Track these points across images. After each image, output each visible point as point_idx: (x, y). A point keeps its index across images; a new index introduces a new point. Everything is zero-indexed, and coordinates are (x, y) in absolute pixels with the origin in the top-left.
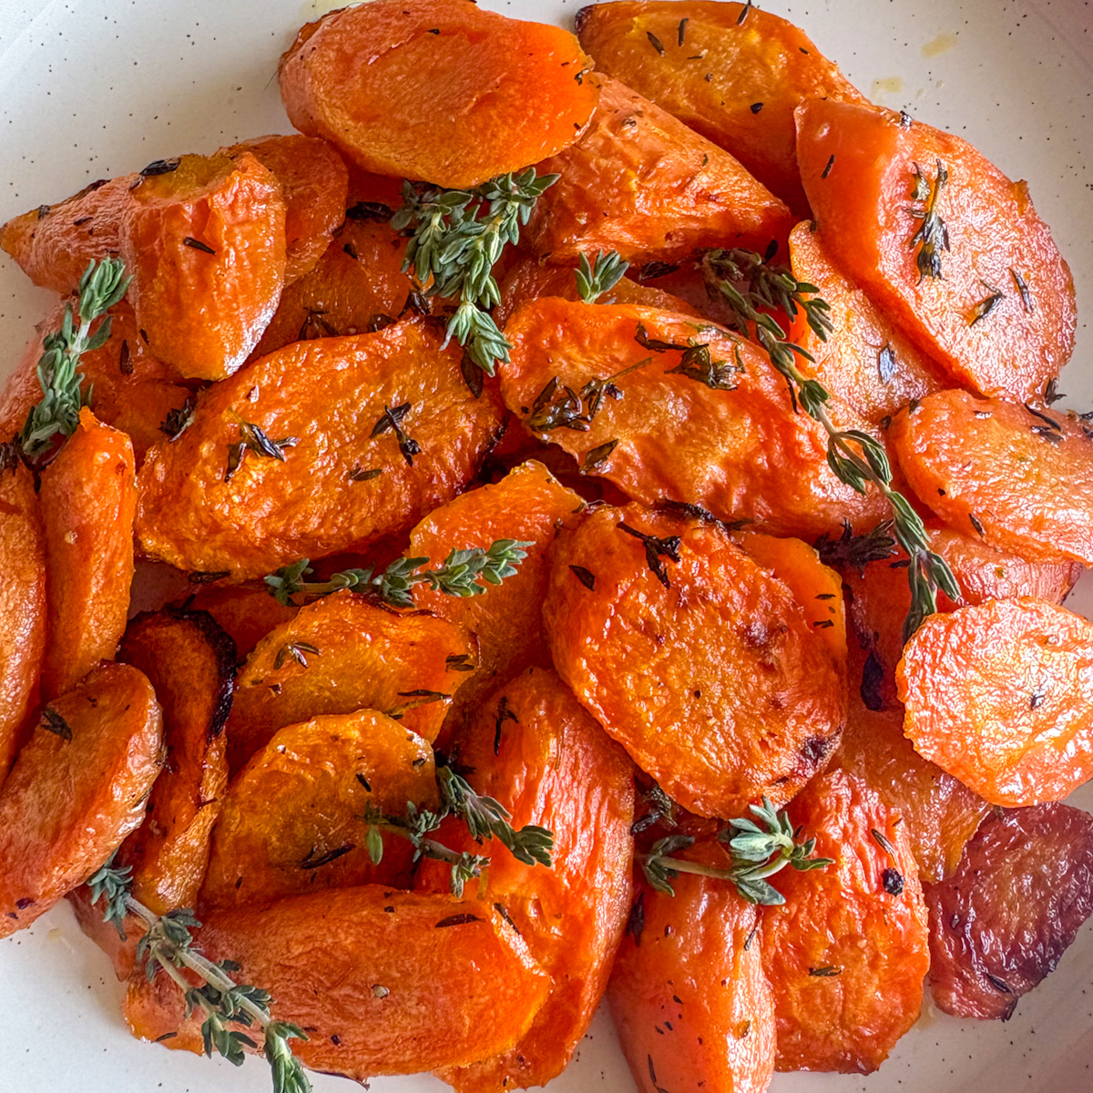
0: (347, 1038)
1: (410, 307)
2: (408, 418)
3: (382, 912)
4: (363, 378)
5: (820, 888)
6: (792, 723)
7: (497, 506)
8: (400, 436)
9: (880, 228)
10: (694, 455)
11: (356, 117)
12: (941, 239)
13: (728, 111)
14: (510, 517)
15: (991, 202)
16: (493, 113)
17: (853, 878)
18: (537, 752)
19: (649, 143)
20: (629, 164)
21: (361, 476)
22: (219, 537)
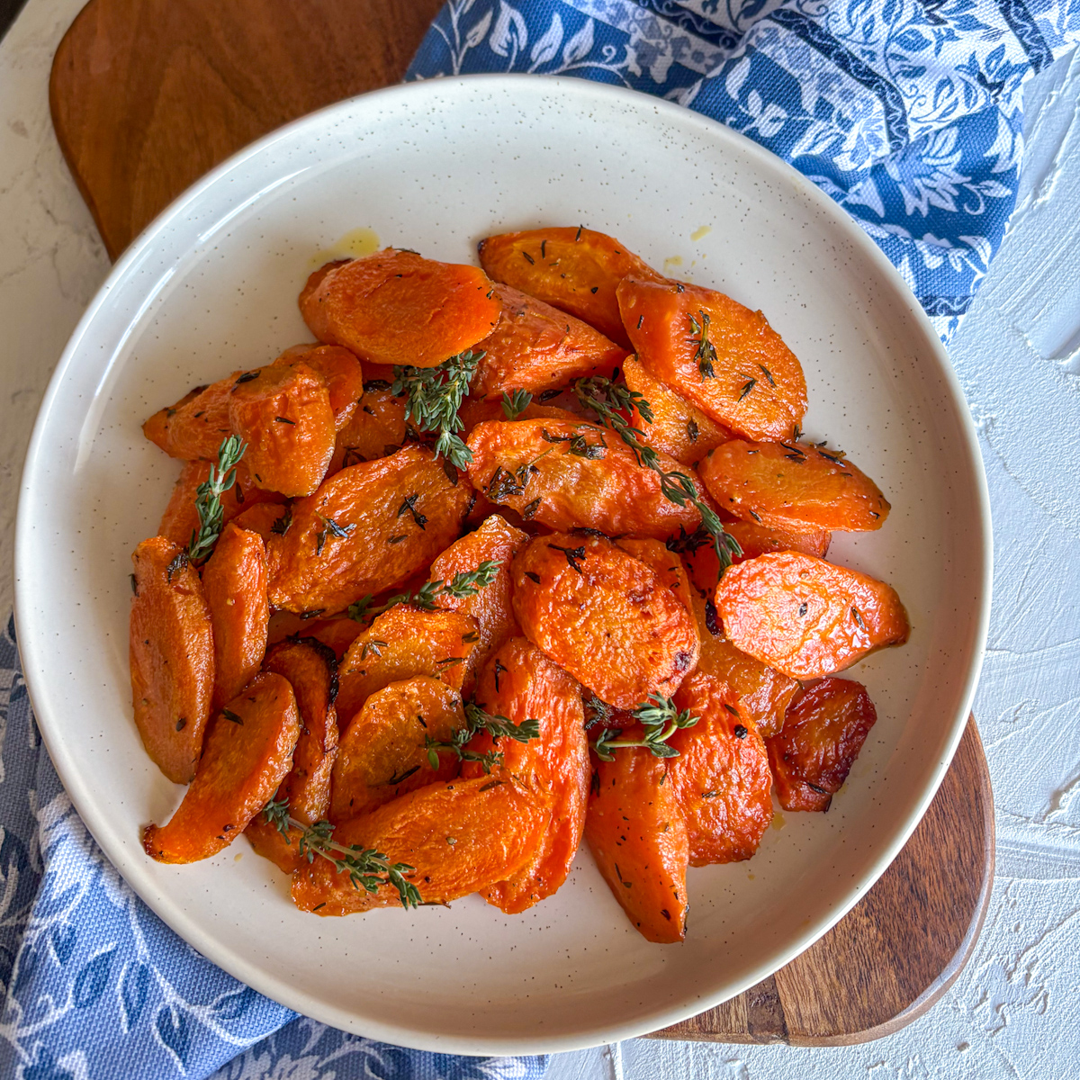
0: (435, 877)
1: (408, 438)
2: (418, 502)
3: (446, 791)
4: (388, 484)
6: (666, 645)
7: (478, 544)
8: (414, 513)
9: (673, 354)
11: (362, 333)
12: (711, 354)
13: (578, 294)
15: (739, 326)
16: (443, 322)
18: (521, 685)
19: (534, 323)
20: (524, 338)
21: (395, 541)
22: (317, 589)
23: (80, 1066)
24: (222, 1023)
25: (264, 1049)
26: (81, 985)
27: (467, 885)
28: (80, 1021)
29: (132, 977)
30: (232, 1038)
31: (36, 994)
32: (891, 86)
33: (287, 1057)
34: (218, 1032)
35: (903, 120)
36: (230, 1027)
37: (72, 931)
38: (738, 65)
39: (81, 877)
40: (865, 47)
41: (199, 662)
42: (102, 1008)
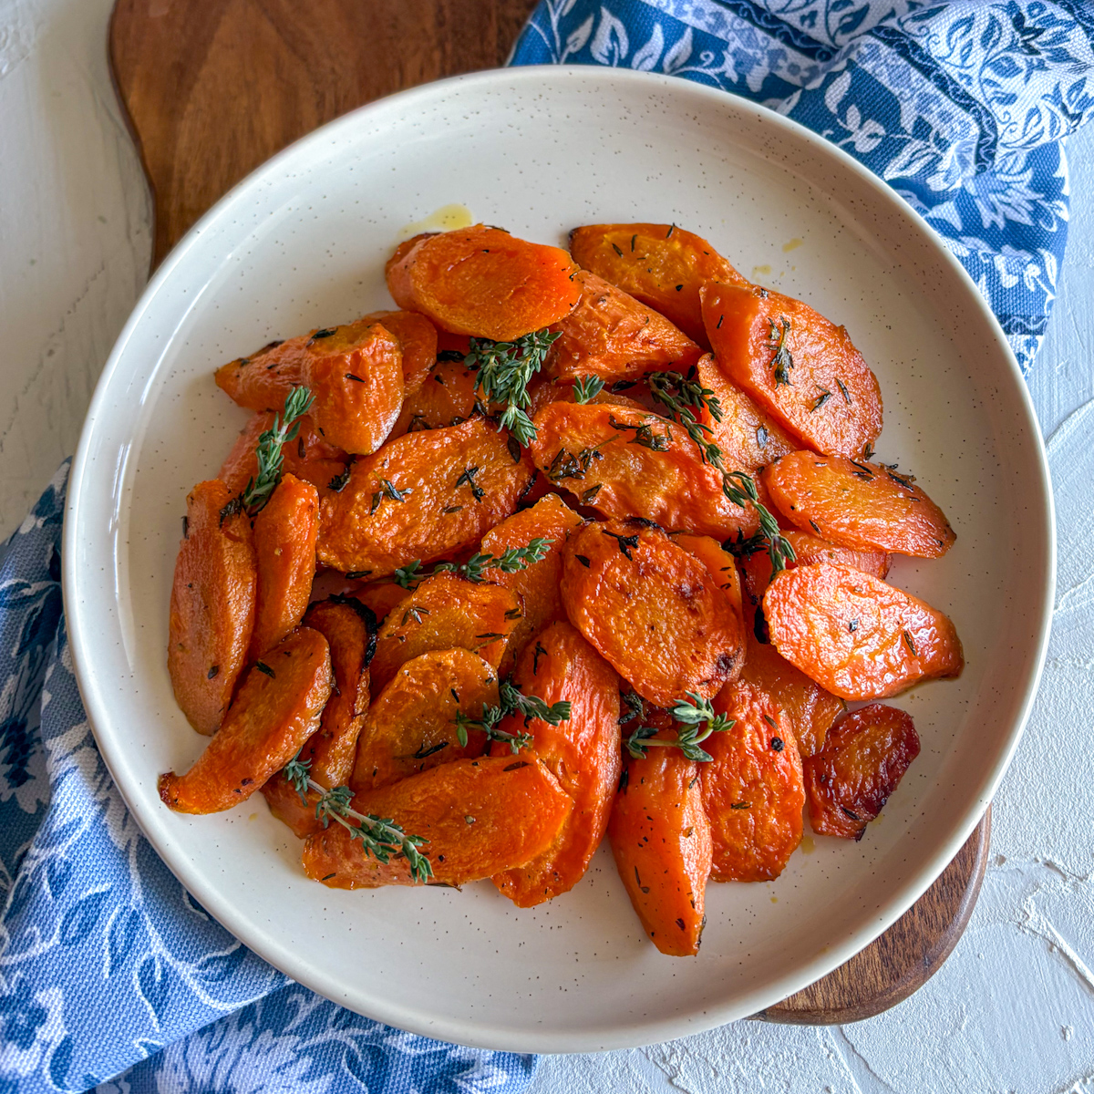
0: (451, 856)
1: (475, 411)
2: (477, 475)
3: (470, 767)
4: (450, 453)
5: (734, 749)
6: (709, 645)
7: (532, 522)
8: (473, 485)
9: (751, 357)
10: (647, 492)
11: (442, 302)
12: (788, 362)
13: (663, 290)
14: (539, 529)
15: (821, 339)
16: (523, 298)
17: (753, 742)
18: (560, 669)
19: (614, 311)
20: (602, 324)
21: (450, 510)
22: (366, 549)
23: (56, 1003)
24: (204, 985)
25: (249, 1020)
26: (70, 922)
27: (480, 869)
28: (63, 959)
29: (122, 921)
30: (212, 1001)
31: (25, 924)
32: (987, 111)
33: (269, 1032)
34: (198, 993)
35: (994, 145)
36: (211, 990)
37: (68, 865)
38: (838, 79)
39: (84, 812)
40: (962, 71)
41: (239, 610)
42: (86, 948)
